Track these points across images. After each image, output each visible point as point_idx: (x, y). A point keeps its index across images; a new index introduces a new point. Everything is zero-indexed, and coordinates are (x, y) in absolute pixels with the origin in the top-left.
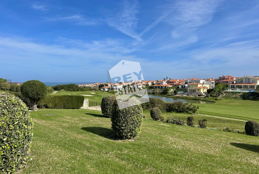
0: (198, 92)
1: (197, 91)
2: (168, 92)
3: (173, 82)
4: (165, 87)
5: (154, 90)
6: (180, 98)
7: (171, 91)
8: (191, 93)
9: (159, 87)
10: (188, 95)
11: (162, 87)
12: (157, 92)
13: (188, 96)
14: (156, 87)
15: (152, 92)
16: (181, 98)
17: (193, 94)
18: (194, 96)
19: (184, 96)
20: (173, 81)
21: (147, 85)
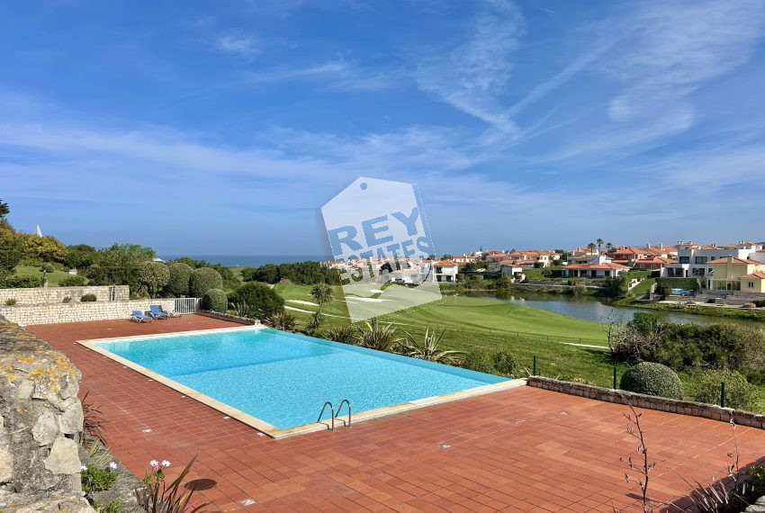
0: (752, 290)
1: (744, 287)
2: (623, 288)
3: (628, 256)
4: (607, 273)
5: (569, 283)
6: (684, 312)
7: (633, 285)
8: (724, 296)
9: (584, 272)
10: (711, 301)
11: (594, 272)
12: (581, 289)
13: (714, 305)
14: (573, 273)
15: (562, 290)
16: (688, 313)
17: (731, 298)
18: (738, 306)
19: (698, 303)
20: (628, 252)
21: (537, 265)
